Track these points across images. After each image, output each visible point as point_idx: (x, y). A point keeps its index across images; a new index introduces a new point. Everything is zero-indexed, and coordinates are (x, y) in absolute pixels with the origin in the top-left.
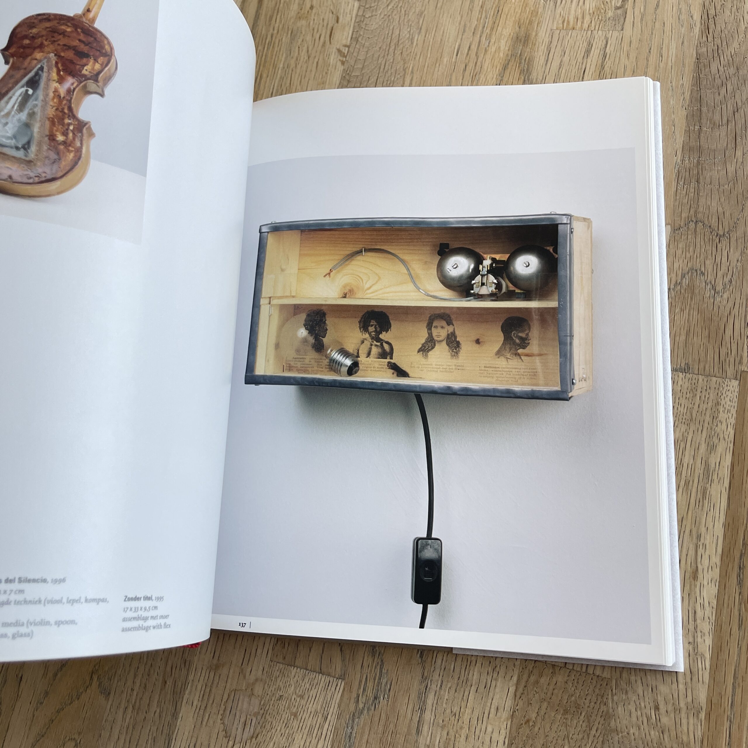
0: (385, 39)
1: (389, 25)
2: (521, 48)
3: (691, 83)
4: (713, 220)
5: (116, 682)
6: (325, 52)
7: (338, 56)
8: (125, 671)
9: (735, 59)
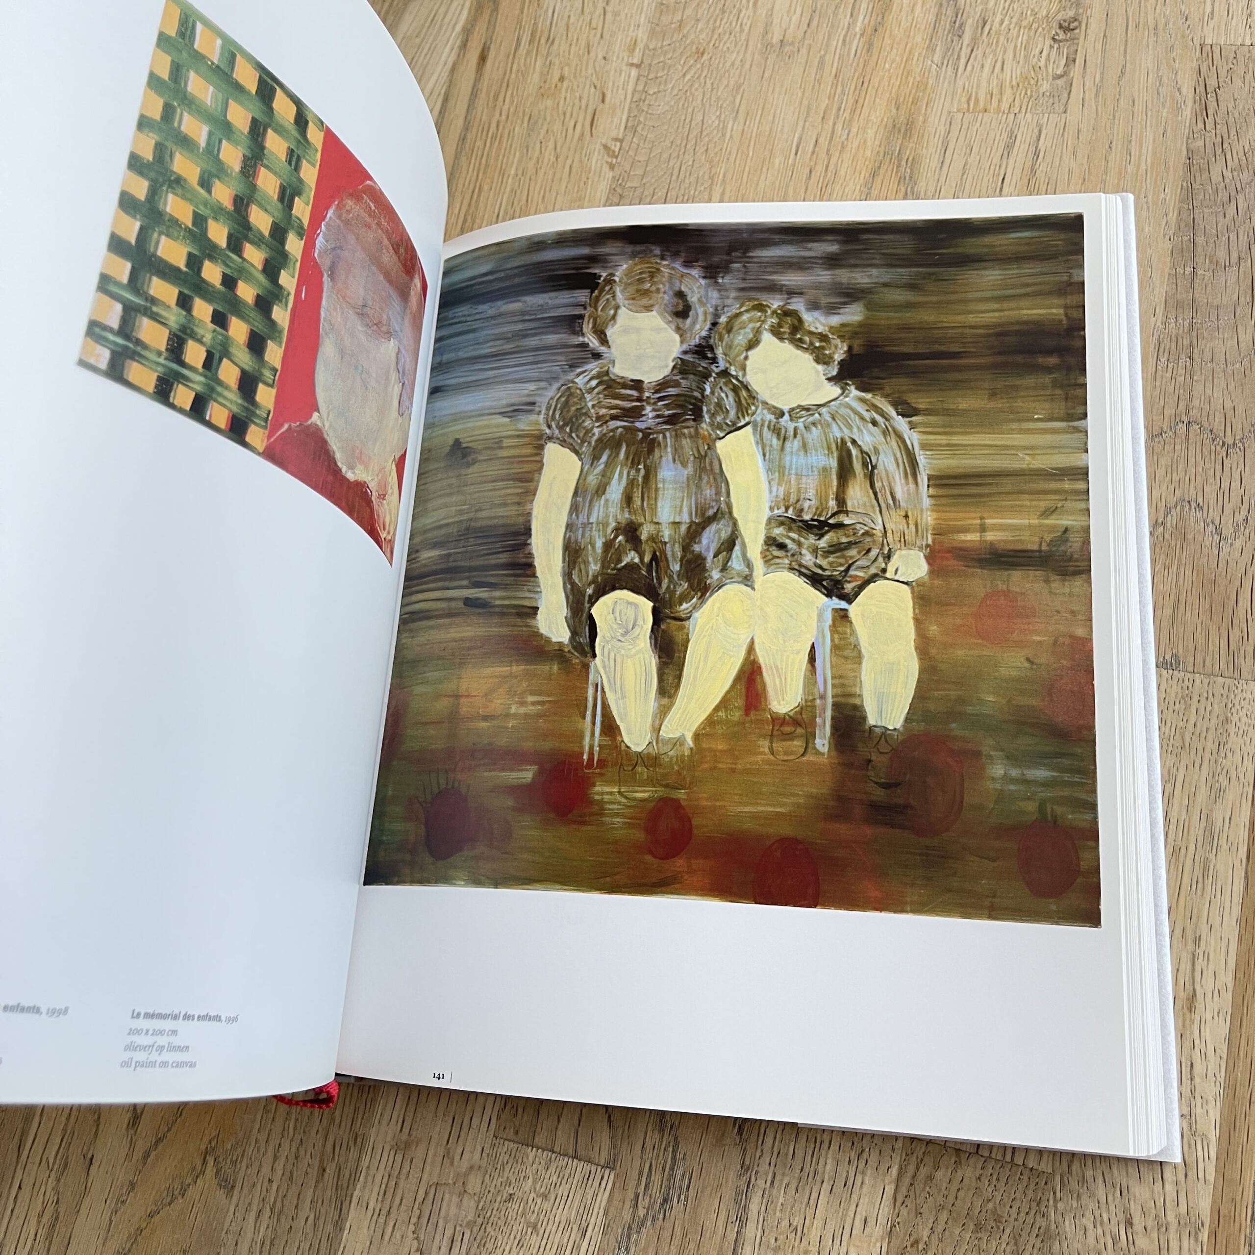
0: (680, 129)
1: (686, 105)
2: (900, 141)
3: (1178, 197)
4: (1217, 420)
5: (244, 1168)
6: (582, 148)
7: (603, 156)
8: (258, 1151)
9: (1250, 159)
